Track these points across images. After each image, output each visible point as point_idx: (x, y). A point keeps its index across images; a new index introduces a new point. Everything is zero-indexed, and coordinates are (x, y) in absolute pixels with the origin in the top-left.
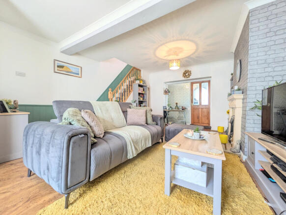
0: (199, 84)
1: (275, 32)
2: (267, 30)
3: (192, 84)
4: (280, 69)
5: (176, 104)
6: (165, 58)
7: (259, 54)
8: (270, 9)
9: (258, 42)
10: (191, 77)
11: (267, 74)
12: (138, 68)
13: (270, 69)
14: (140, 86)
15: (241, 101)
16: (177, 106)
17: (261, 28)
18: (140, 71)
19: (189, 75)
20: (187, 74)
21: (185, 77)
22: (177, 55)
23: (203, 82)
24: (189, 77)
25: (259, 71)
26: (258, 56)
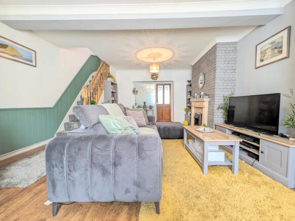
0: (162, 86)
1: (229, 61)
2: (224, 59)
3: (157, 85)
4: (230, 84)
5: (145, 103)
6: (143, 60)
7: (221, 74)
8: (227, 46)
9: (221, 65)
10: (158, 80)
11: (224, 87)
12: (108, 63)
13: (225, 84)
14: (112, 84)
15: (208, 103)
16: (145, 105)
17: (222, 57)
18: (109, 67)
19: (157, 77)
20: (155, 77)
21: (153, 79)
22: (154, 59)
23: (166, 84)
24: (156, 79)
25: (221, 84)
26: (220, 75)
